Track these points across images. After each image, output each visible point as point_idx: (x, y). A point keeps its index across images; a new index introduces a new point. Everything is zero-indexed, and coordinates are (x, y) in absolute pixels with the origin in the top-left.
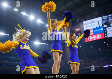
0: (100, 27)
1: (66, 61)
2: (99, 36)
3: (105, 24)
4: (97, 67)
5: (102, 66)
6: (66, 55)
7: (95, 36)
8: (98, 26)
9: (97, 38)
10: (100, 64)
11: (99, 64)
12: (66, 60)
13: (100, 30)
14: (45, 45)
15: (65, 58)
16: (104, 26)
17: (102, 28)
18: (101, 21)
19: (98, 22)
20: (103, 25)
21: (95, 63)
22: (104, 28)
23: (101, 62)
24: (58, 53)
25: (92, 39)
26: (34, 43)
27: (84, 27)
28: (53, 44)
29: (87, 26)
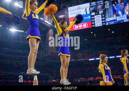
0: (87, 15)
1: (47, 53)
2: (86, 25)
3: (93, 11)
4: (82, 59)
5: (88, 59)
6: (47, 45)
7: (82, 25)
8: (85, 14)
9: (83, 27)
10: (86, 56)
11: (84, 57)
12: (47, 51)
13: (87, 18)
14: (22, 32)
15: (46, 49)
16: (92, 14)
17: (89, 16)
18: (89, 8)
19: (85, 9)
20: (91, 12)
21: (80, 55)
22: (92, 16)
23: (87, 55)
24: (36, 40)
25: (78, 28)
26: (10, 30)
27: (69, 13)
28: (31, 29)
29: (72, 13)
